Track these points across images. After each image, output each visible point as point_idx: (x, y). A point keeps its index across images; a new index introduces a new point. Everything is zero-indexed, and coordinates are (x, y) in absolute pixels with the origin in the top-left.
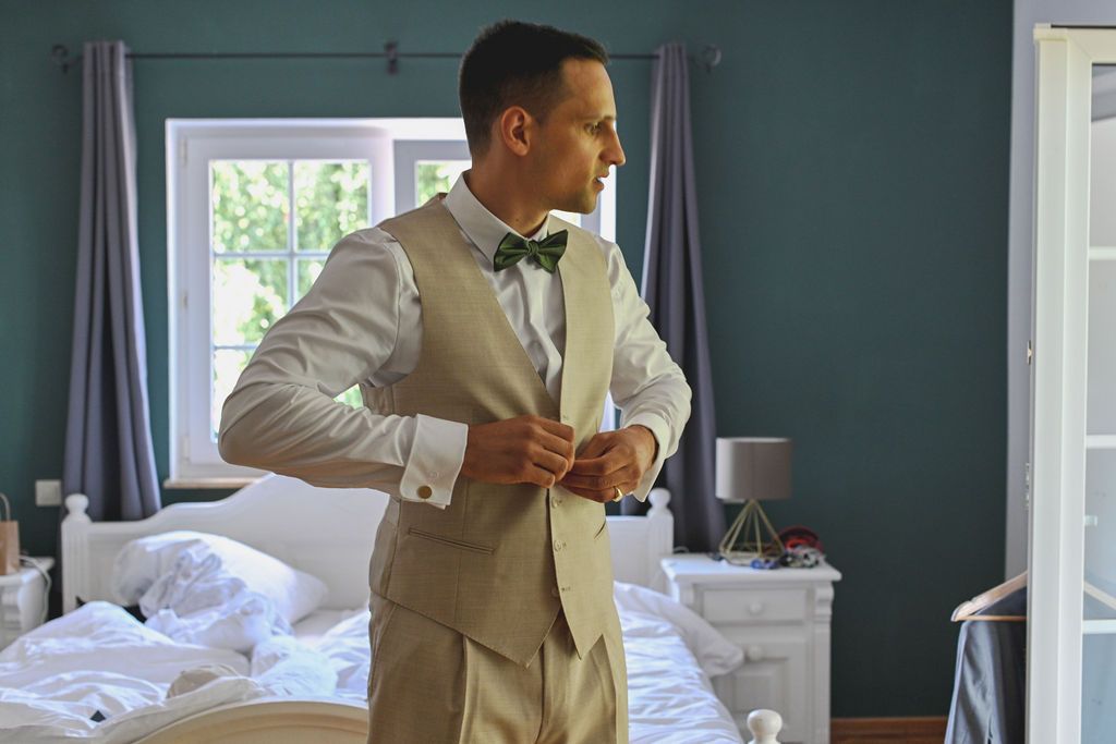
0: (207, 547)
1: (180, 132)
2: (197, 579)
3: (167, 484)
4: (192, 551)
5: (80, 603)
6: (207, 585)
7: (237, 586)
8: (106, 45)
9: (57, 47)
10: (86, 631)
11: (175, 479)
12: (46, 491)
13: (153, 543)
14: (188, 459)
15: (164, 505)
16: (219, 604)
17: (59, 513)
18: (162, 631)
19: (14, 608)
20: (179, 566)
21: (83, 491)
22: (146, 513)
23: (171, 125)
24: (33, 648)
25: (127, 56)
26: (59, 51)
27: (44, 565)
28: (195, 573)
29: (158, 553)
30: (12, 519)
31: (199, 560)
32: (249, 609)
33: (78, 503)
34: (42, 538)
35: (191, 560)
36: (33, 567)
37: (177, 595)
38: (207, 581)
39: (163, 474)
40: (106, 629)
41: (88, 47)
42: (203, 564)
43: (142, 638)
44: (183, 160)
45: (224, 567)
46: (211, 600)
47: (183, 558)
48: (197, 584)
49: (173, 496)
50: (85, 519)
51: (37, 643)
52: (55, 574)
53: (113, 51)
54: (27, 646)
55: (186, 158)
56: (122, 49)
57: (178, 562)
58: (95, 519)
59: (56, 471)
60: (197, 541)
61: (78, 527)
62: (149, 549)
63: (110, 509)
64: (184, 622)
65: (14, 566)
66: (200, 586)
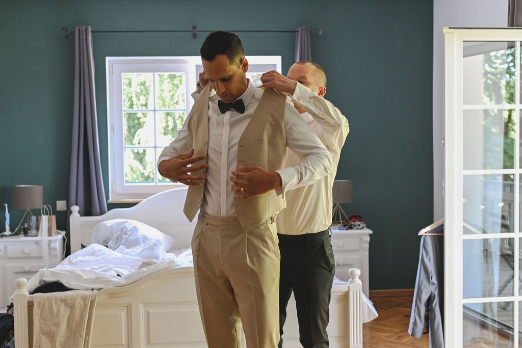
0: (131, 224)
1: (110, 61)
2: (130, 235)
3: (109, 202)
4: (126, 224)
5: (83, 247)
6: (134, 238)
7: (145, 238)
8: (84, 28)
9: (63, 29)
10: (93, 254)
11: (111, 200)
12: (61, 205)
13: (109, 223)
14: (115, 192)
15: (108, 210)
16: (140, 244)
17: (68, 212)
18: (122, 253)
20: (122, 231)
21: (76, 204)
22: (102, 213)
23: (107, 59)
24: (74, 260)
25: (92, 32)
26: (65, 30)
27: (64, 233)
28: (129, 233)
29: (112, 226)
30: (53, 214)
31: (130, 228)
32: (157, 243)
33: (75, 209)
34: (63, 223)
35: (127, 229)
36: (60, 233)
37: (123, 241)
38: (134, 236)
39: (107, 198)
40: (100, 252)
41: (77, 28)
42: (131, 229)
43: (116, 255)
44: (112, 73)
45: (139, 231)
46: (136, 243)
47: (124, 228)
48: (130, 237)
49: (112, 206)
50: (79, 215)
51: (75, 258)
52: (68, 235)
53: (86, 30)
54: (72, 259)
55: (112, 72)
56: (90, 29)
58: (81, 216)
59: (66, 197)
60: (126, 222)
61: (76, 218)
62: (108, 225)
63: (87, 211)
64: (128, 250)
65: (54, 233)
66: (132, 238)
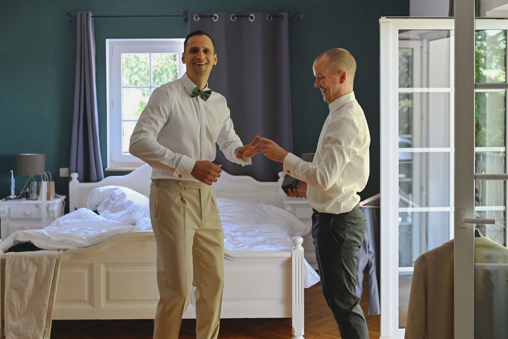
0: (121, 191)
1: (111, 43)
2: (117, 201)
3: (106, 169)
4: (116, 191)
5: (76, 209)
6: (121, 203)
7: (130, 203)
8: (85, 13)
9: (67, 14)
10: (79, 217)
11: (109, 167)
12: (63, 172)
13: (102, 189)
14: (114, 161)
15: (105, 177)
16: (125, 209)
17: (69, 179)
18: (105, 217)
19: (53, 212)
20: (111, 196)
21: (76, 172)
22: (99, 180)
23: (107, 41)
24: (62, 222)
25: (92, 17)
26: (69, 15)
27: (63, 198)
28: (116, 199)
29: (104, 192)
30: (52, 181)
31: (118, 195)
32: (134, 209)
33: (75, 176)
34: (62, 188)
35: (116, 194)
36: (59, 198)
37: (110, 206)
38: (121, 202)
39: (105, 166)
40: (86, 216)
41: (79, 14)
42: (119, 196)
43: (98, 219)
44: (112, 53)
45: (126, 197)
46: (121, 208)
47: (112, 194)
48: (117, 202)
49: (108, 174)
50: (78, 181)
51: (63, 221)
52: (67, 201)
53: (87, 15)
54: (59, 221)
55: (113, 53)
56: (91, 14)
57: (111, 195)
58: (80, 182)
59: (67, 165)
60: (117, 188)
61: (75, 185)
62: (100, 191)
63: (86, 178)
64: (112, 215)
65: (53, 197)
66: (118, 203)
